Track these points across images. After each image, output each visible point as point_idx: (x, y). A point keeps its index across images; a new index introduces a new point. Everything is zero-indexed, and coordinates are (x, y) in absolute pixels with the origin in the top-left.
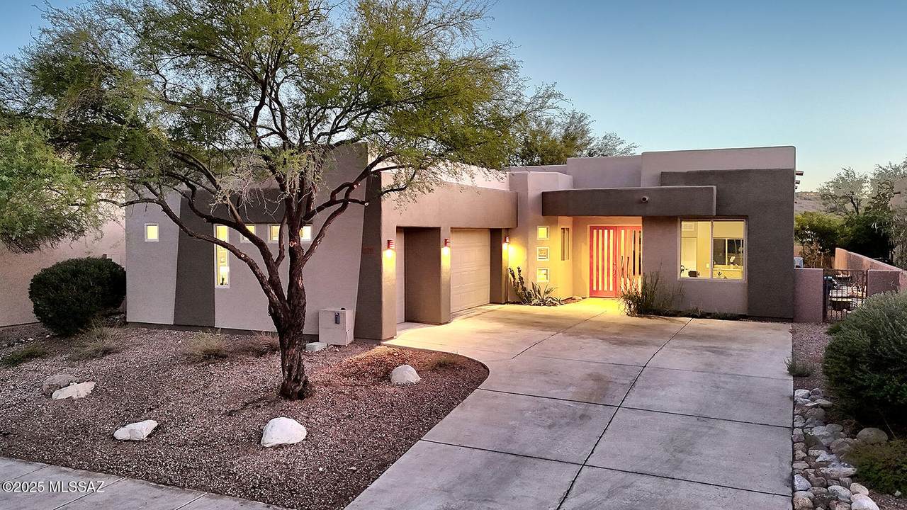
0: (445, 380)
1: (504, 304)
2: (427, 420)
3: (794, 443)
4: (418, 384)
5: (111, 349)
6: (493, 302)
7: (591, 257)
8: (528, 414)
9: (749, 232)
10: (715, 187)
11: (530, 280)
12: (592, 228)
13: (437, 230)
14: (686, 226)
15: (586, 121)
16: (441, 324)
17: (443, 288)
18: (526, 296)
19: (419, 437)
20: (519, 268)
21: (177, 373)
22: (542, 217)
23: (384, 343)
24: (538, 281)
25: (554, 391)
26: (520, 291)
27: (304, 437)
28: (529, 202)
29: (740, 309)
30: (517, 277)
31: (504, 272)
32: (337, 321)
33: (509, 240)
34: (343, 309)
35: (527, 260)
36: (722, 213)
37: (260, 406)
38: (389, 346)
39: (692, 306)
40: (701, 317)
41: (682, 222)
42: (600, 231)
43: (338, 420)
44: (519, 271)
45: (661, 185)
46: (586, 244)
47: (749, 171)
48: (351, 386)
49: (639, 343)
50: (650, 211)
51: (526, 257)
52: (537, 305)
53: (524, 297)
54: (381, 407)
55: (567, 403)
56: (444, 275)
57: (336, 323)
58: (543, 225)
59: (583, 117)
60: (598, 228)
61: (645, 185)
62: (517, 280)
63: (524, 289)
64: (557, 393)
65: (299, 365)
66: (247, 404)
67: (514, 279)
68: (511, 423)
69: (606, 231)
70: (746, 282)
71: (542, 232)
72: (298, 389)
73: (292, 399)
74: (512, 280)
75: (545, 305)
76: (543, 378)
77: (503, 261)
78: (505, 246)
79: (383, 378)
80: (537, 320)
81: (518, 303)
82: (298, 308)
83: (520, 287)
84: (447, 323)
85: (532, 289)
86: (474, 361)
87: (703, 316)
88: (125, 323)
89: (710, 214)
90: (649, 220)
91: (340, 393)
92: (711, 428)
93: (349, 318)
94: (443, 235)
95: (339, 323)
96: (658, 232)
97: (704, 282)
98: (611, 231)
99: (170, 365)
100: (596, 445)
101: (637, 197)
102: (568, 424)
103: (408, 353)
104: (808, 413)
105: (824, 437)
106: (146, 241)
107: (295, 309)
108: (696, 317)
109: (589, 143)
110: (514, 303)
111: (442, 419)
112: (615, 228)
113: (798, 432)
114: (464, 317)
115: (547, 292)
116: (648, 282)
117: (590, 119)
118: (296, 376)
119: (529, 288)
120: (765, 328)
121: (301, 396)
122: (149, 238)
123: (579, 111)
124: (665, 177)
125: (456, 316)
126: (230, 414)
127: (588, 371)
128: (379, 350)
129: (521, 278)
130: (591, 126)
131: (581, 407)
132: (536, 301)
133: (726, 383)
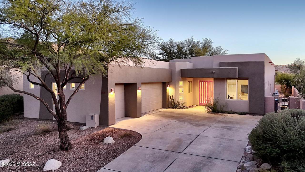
0: (123, 142)
1: (167, 108)
2: (109, 159)
3: (238, 169)
4: (113, 144)
5: (12, 129)
6: (164, 107)
7: (200, 91)
8: (147, 156)
9: (249, 83)
10: (237, 68)
11: (177, 100)
12: (200, 81)
13: (135, 84)
14: (229, 81)
15: (211, 42)
16: (137, 118)
17: (138, 105)
18: (175, 106)
19: (102, 167)
20: (172, 96)
21: (30, 139)
22: (180, 78)
23: (109, 126)
24: (179, 100)
25: (161, 146)
26: (173, 104)
27: (60, 167)
28: (176, 72)
29: (247, 110)
30: (172, 99)
31: (167, 97)
32: (92, 118)
33: (169, 86)
34: (94, 114)
35: (176, 93)
36: (240, 77)
37: (50, 153)
38: (111, 128)
39: (230, 110)
40: (232, 114)
41: (227, 80)
42: (203, 82)
43: (76, 159)
44: (173, 97)
45: (220, 67)
46: (198, 87)
47: (249, 62)
48: (88, 145)
49: (203, 125)
50: (215, 76)
51: (175, 92)
52: (178, 109)
53: (174, 106)
54: (95, 154)
55: (163, 151)
56: (138, 100)
57: (92, 119)
58: (181, 81)
59: (210, 41)
60: (202, 81)
61: (214, 67)
62: (172, 100)
63: (174, 103)
64: (162, 147)
65: (66, 138)
66: (46, 152)
67: (171, 99)
68: (139, 160)
69: (204, 82)
70: (249, 101)
71: (181, 83)
72: (66, 146)
73: (63, 151)
74: (171, 100)
75: (181, 109)
76: (160, 141)
77: (167, 93)
78: (168, 88)
79: (101, 141)
80: (174, 115)
81: (172, 108)
82: (63, 117)
83: (173, 102)
84: (140, 117)
85: (177, 103)
86: (139, 133)
87: (234, 113)
88: (23, 118)
89: (236, 77)
90: (216, 79)
91: (82, 148)
92: (210, 162)
93: (97, 118)
94: (138, 86)
95: (93, 119)
96: (219, 83)
97: (235, 101)
98: (206, 82)
99: (29, 135)
100: (165, 170)
101: (211, 71)
102: (160, 160)
103: (116, 131)
104: (247, 156)
105: (248, 167)
106: (30, 88)
107: (62, 117)
108: (231, 114)
109: (212, 50)
110: (171, 108)
111: (114, 159)
112: (207, 81)
113: (241, 164)
114: (148, 114)
115: (183, 104)
116: (215, 101)
117: (212, 42)
118: (65, 142)
119: (176, 102)
120: (253, 118)
121: (67, 149)
122: (31, 87)
123: (208, 39)
124: (221, 64)
125: (145, 114)
126: (38, 157)
127: (177, 137)
128: (107, 129)
129: (173, 99)
130: (212, 44)
131: (168, 153)
132: (178, 107)
133: (224, 143)
